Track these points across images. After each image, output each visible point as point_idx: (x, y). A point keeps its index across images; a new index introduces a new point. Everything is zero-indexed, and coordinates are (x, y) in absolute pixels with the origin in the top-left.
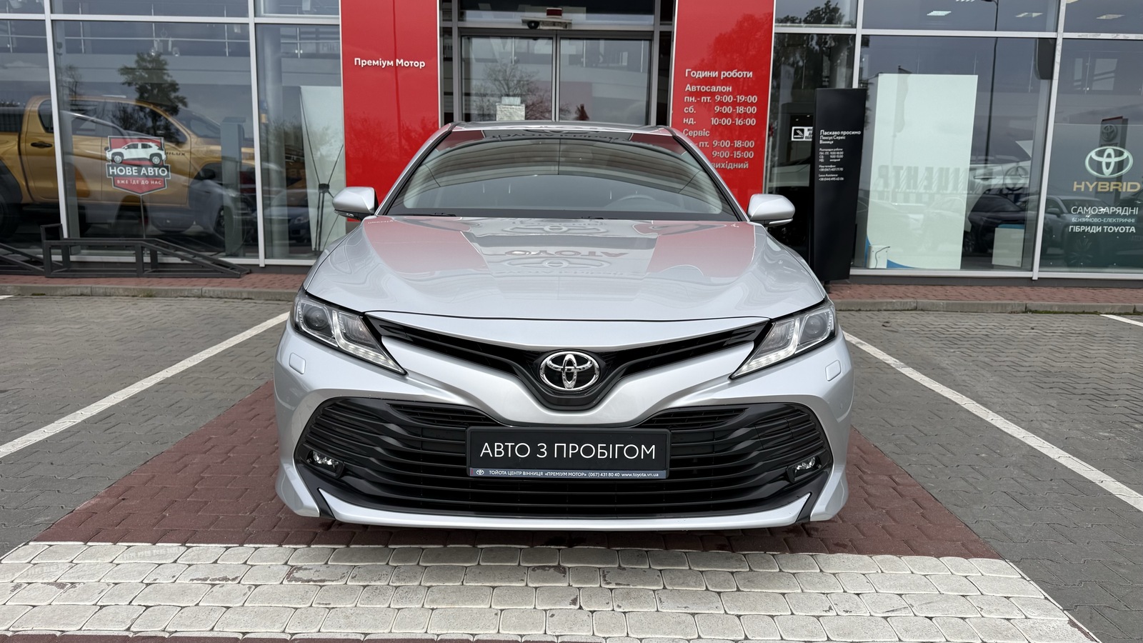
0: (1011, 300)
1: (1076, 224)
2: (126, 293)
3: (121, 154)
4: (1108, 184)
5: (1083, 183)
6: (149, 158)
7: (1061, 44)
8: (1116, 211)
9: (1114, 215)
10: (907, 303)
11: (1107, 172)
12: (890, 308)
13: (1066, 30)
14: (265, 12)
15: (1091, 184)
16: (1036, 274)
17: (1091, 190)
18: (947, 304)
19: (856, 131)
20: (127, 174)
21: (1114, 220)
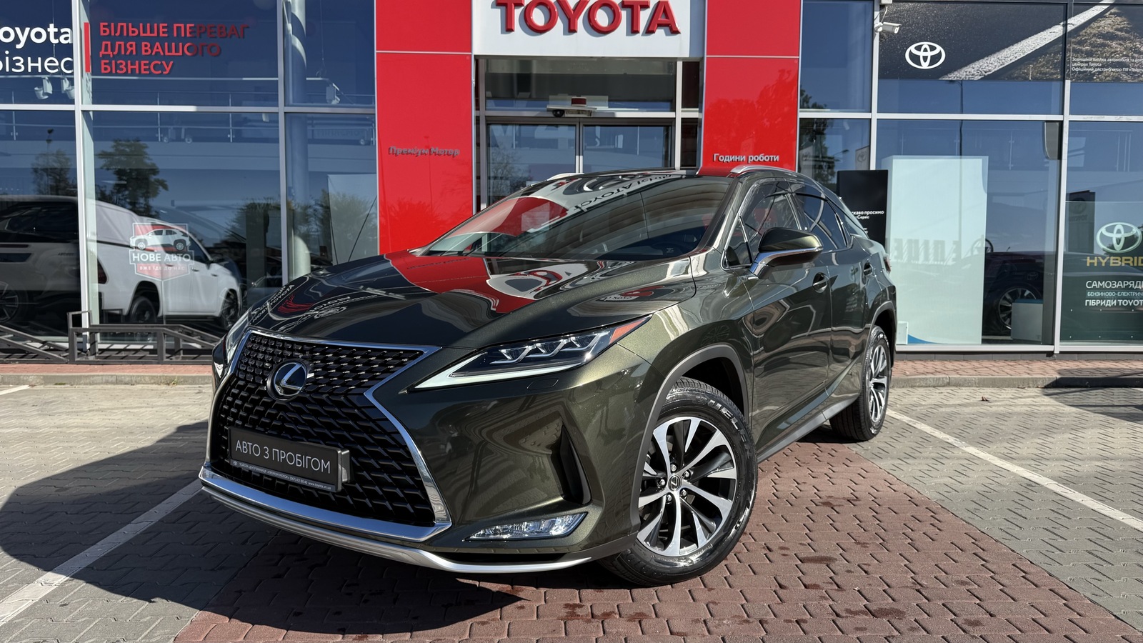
0: (1041, 374)
1: (1091, 298)
2: (152, 381)
3: (145, 241)
4: (1119, 258)
5: (1096, 258)
6: (173, 244)
7: (1068, 126)
8: (1129, 285)
9: (1127, 289)
10: (939, 378)
11: (1118, 248)
12: (924, 385)
13: (1071, 113)
14: (294, 102)
15: (1104, 259)
16: (1058, 347)
17: (1103, 265)
18: (979, 379)
19: (879, 211)
20: (151, 260)
21: (1128, 294)
